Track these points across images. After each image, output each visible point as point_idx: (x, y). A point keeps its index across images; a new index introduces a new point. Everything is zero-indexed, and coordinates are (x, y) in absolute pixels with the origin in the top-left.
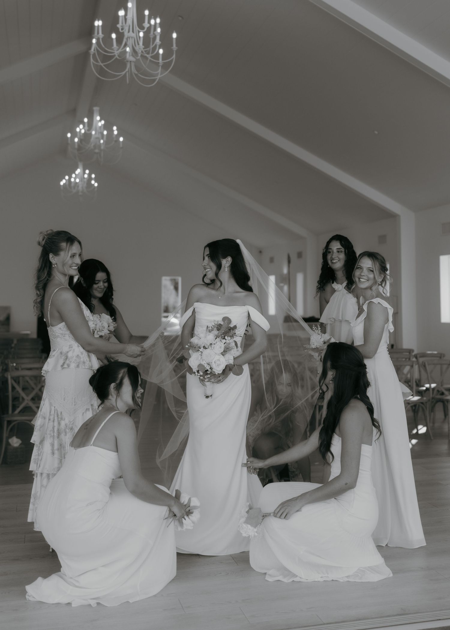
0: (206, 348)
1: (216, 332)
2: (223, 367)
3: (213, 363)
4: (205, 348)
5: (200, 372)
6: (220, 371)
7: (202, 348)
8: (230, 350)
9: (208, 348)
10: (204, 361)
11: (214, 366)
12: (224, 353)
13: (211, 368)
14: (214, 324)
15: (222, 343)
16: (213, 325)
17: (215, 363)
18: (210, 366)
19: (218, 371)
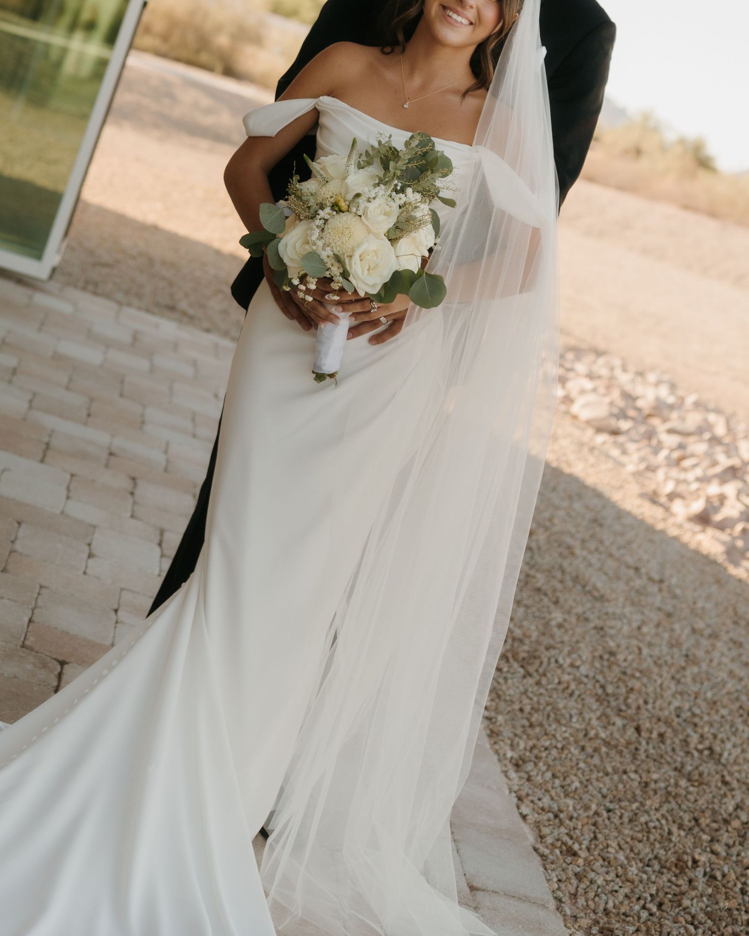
0: (340, 211)
1: (375, 170)
2: (385, 276)
3: (356, 257)
4: (336, 208)
5: (309, 279)
6: (374, 286)
7: (328, 210)
8: (416, 228)
9: (348, 211)
10: (328, 249)
11: (356, 268)
12: (394, 235)
13: (345, 275)
14: (376, 145)
15: (392, 203)
16: (372, 147)
17: (361, 260)
18: (344, 266)
19: (367, 284)
